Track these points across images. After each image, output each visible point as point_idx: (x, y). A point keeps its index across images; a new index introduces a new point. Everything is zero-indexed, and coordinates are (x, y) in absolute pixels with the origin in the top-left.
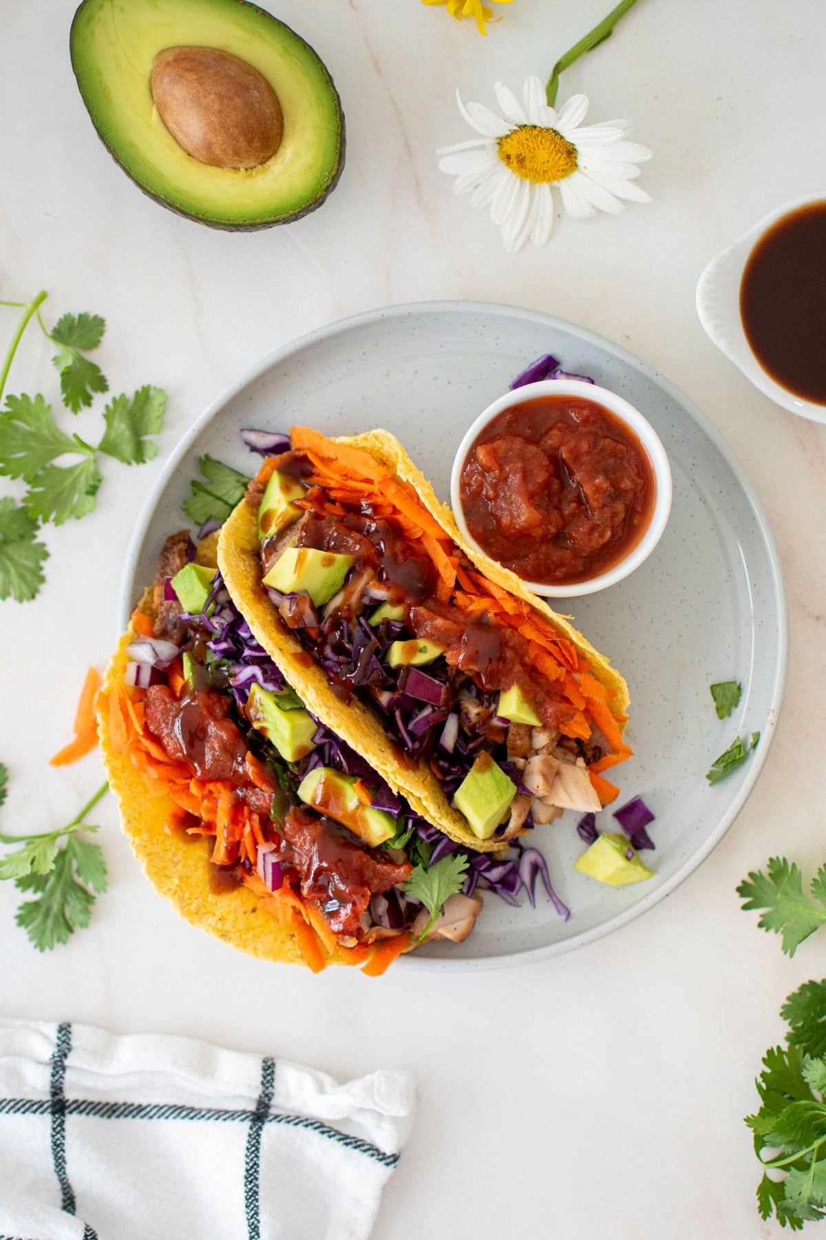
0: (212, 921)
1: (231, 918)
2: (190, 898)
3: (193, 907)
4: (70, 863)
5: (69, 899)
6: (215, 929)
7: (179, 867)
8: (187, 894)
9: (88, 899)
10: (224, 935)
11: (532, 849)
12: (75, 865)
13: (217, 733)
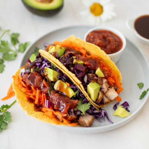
0: (34, 115)
1: (38, 115)
2: (29, 111)
3: (30, 112)
4: (3, 118)
5: (2, 124)
6: (35, 116)
7: (28, 106)
8: (29, 110)
9: (7, 124)
10: (36, 117)
11: (104, 110)
12: (4, 118)
13: (37, 78)
